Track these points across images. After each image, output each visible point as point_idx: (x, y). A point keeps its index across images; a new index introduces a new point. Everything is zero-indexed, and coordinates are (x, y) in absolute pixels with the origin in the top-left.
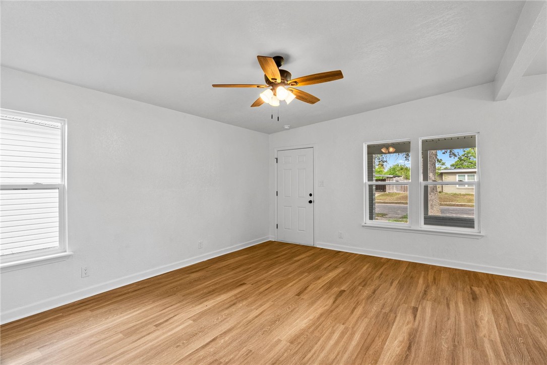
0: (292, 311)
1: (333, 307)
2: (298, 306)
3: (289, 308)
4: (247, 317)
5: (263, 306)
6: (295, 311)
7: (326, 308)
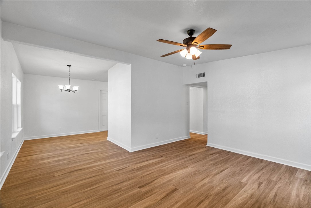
0: (184, 178)
1: (158, 177)
2: (179, 181)
3: (185, 180)
4: (210, 179)
5: (202, 184)
6: (182, 178)
7: (163, 177)
